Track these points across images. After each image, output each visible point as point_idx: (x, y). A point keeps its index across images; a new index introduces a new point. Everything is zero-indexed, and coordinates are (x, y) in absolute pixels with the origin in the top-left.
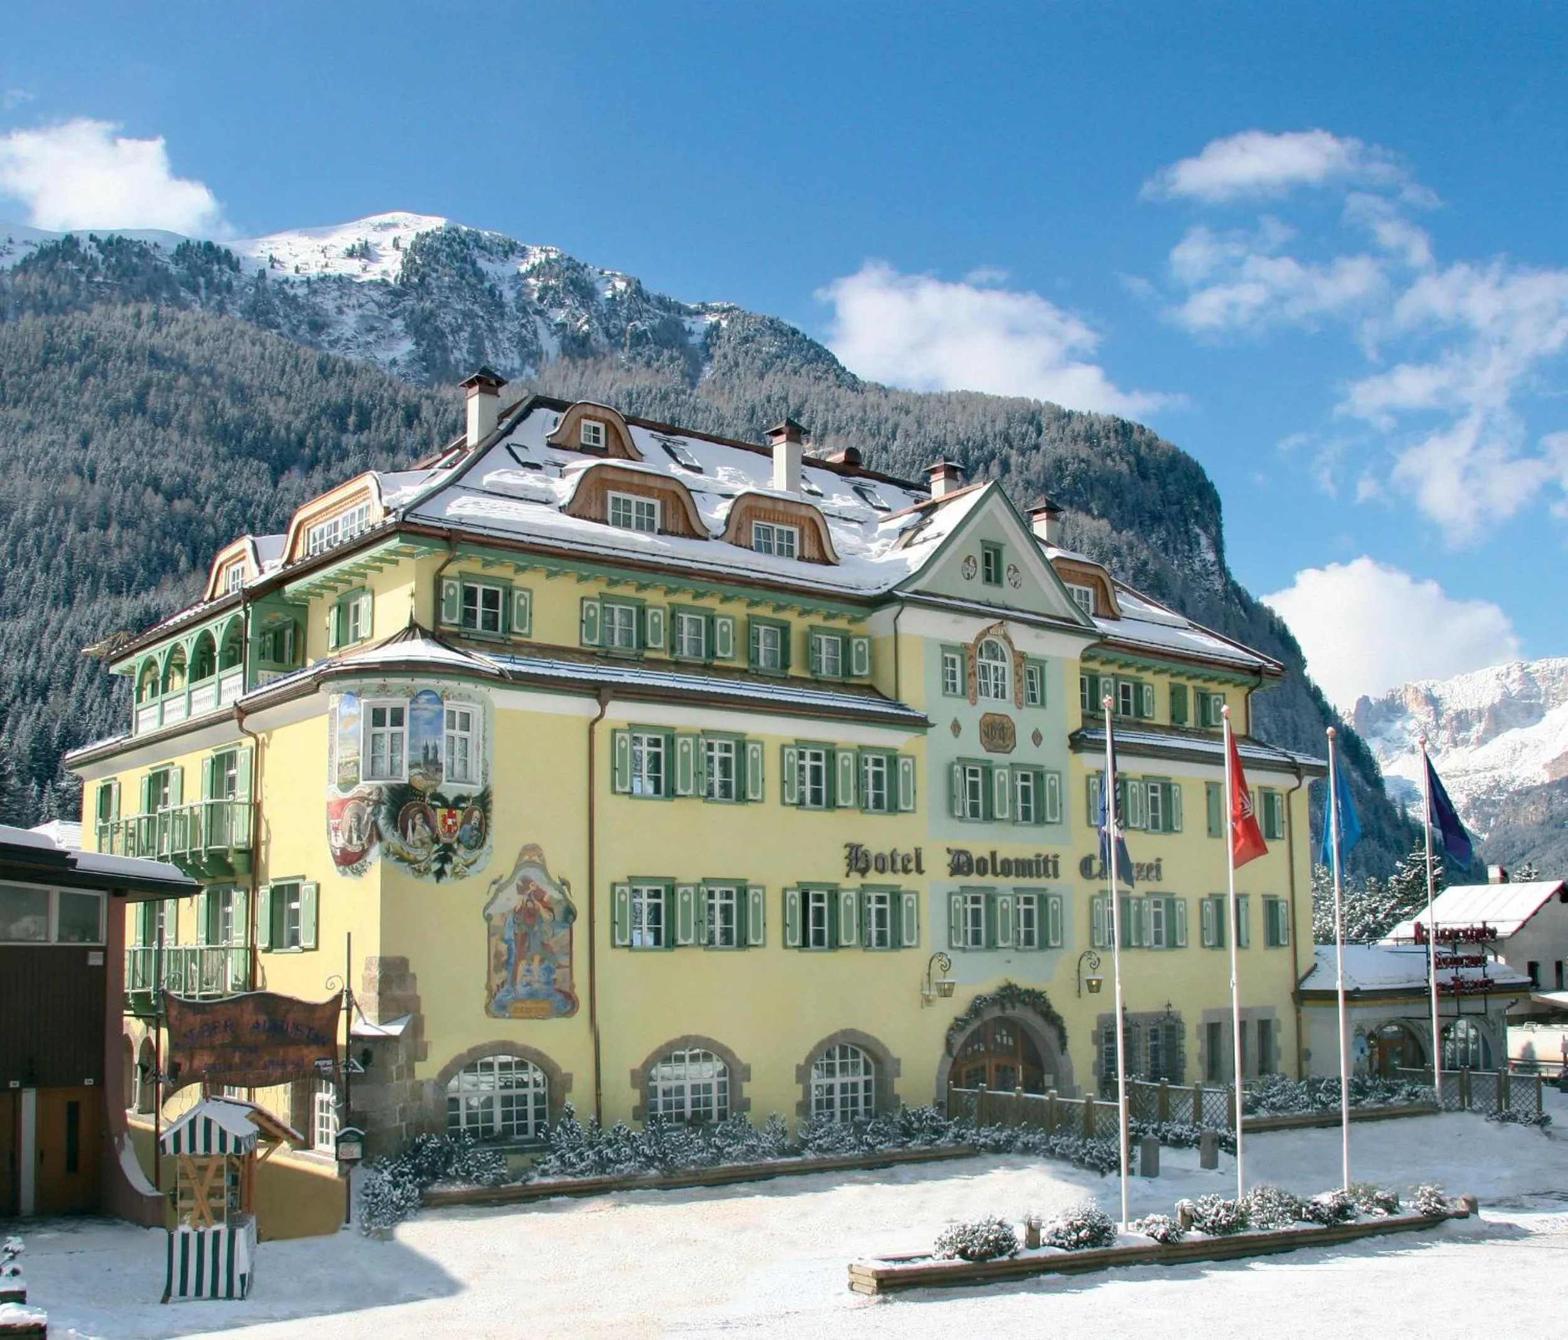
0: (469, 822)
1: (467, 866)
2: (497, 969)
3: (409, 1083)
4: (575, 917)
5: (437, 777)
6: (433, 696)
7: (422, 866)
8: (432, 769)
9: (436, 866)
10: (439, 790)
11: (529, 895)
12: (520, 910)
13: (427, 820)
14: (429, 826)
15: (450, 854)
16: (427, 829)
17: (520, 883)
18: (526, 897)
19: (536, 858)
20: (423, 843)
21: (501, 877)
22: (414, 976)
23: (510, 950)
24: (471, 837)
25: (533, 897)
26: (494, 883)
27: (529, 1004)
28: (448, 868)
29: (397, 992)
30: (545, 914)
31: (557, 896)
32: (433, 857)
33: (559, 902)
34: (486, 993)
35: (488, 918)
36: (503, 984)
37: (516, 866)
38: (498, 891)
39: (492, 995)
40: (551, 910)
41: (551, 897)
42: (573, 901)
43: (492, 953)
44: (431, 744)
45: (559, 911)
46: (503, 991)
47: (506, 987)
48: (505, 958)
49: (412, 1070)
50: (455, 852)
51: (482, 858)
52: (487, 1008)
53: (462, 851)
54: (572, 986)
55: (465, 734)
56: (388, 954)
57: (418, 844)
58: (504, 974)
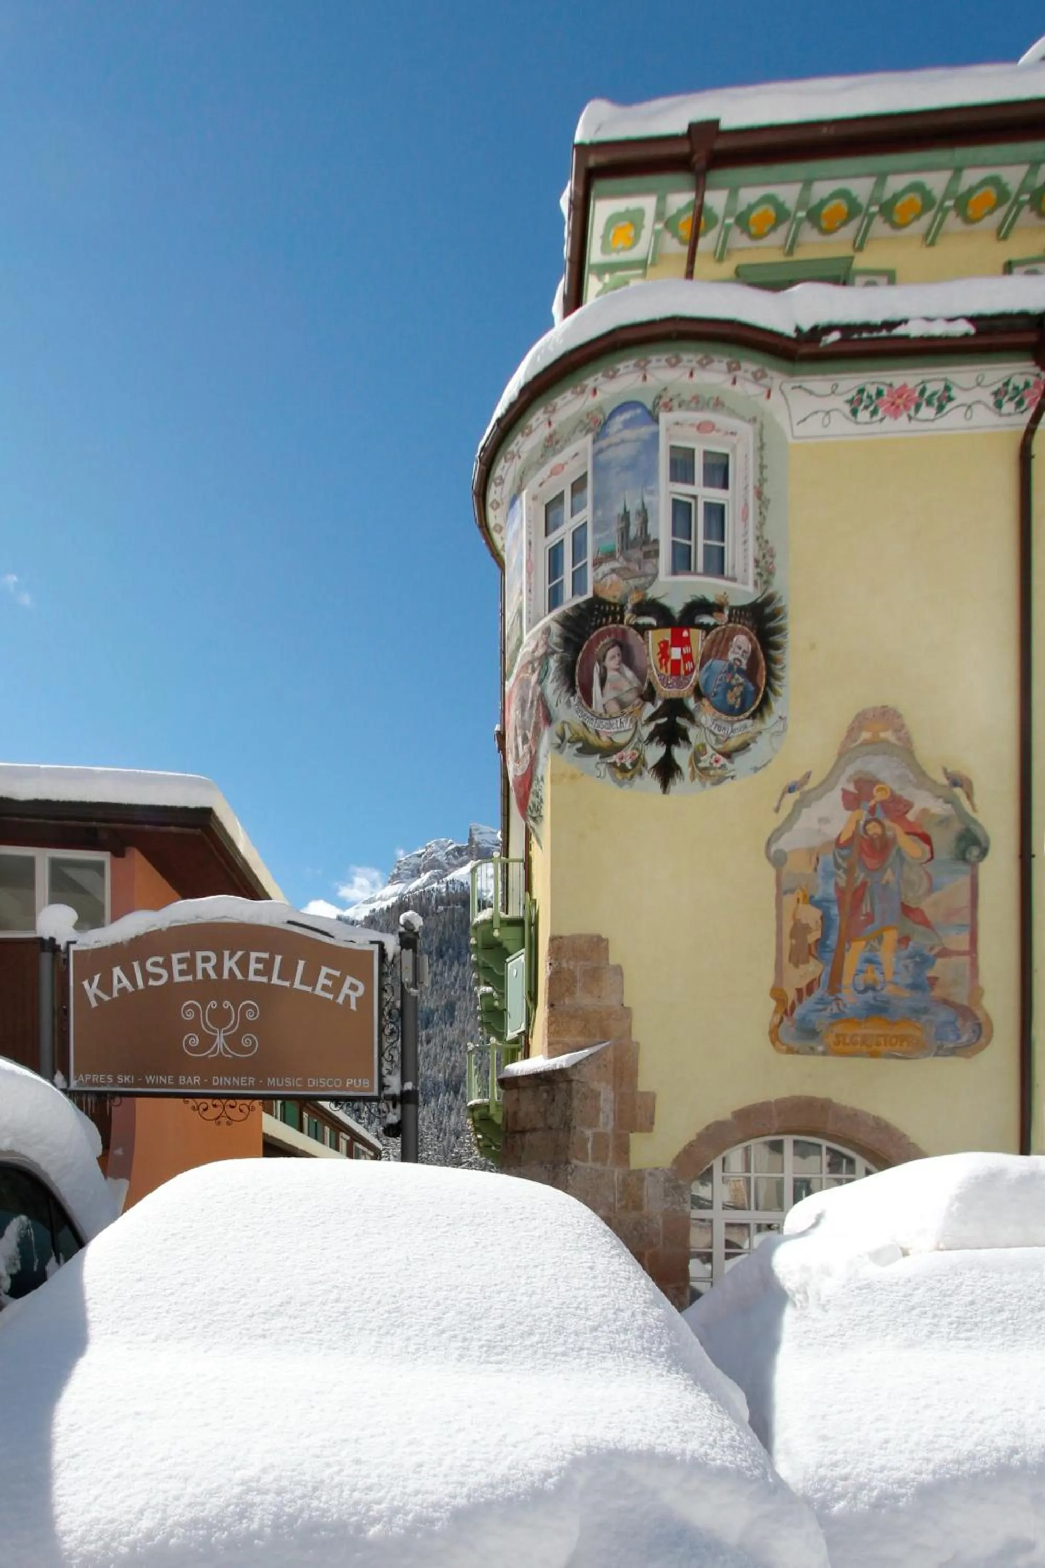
0: (723, 654)
1: (728, 755)
2: (797, 959)
3: (618, 1173)
4: (984, 852)
5: (649, 568)
6: (639, 411)
7: (627, 757)
8: (637, 554)
9: (655, 753)
10: (653, 593)
11: (872, 811)
12: (851, 840)
13: (627, 658)
14: (630, 666)
15: (681, 721)
16: (629, 674)
17: (851, 788)
18: (863, 814)
19: (888, 735)
20: (622, 705)
21: (808, 776)
22: (619, 970)
23: (826, 919)
24: (730, 687)
25: (879, 814)
26: (791, 789)
27: (871, 1030)
28: (681, 755)
29: (583, 999)
30: (911, 848)
31: (938, 808)
32: (646, 731)
33: (944, 821)
34: (773, 1004)
35: (778, 860)
36: (810, 989)
37: (841, 755)
38: (798, 806)
39: (785, 1009)
40: (926, 839)
41: (925, 811)
42: (980, 818)
43: (788, 926)
44: (633, 508)
45: (944, 841)
46: (809, 1002)
47: (818, 993)
48: (812, 937)
49: (623, 1150)
50: (691, 718)
51: (762, 741)
52: (774, 1036)
53: (706, 715)
54: (976, 992)
55: (716, 495)
56: (566, 931)
57: (614, 708)
58: (813, 969)
